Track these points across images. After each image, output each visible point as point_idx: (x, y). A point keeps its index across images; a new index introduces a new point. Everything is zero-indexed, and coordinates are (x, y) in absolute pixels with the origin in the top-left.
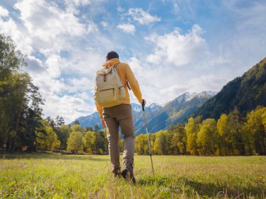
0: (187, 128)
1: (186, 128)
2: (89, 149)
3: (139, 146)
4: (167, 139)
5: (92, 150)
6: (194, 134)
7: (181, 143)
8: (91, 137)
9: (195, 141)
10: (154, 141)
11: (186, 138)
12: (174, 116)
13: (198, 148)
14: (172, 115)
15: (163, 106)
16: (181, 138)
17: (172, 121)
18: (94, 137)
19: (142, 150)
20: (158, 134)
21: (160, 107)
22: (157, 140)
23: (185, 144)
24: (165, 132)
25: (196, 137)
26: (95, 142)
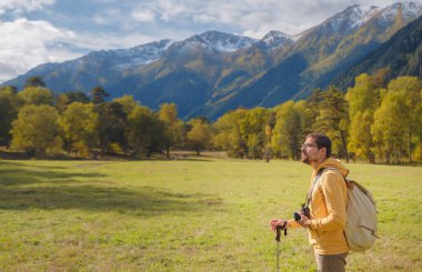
0: (352, 98)
1: (347, 97)
2: (81, 144)
3: (233, 137)
4: (303, 122)
5: (90, 146)
6: (366, 114)
7: (337, 133)
8: (85, 117)
9: (367, 129)
10: (272, 126)
11: (349, 122)
12: (322, 64)
13: (372, 145)
14: (316, 61)
15: (295, 39)
16: (337, 120)
17: (316, 76)
18: (95, 116)
19: (243, 145)
20: (283, 109)
21: (289, 41)
22: (280, 123)
23: (344, 135)
24: (300, 104)
25: (370, 120)
26: (98, 128)
